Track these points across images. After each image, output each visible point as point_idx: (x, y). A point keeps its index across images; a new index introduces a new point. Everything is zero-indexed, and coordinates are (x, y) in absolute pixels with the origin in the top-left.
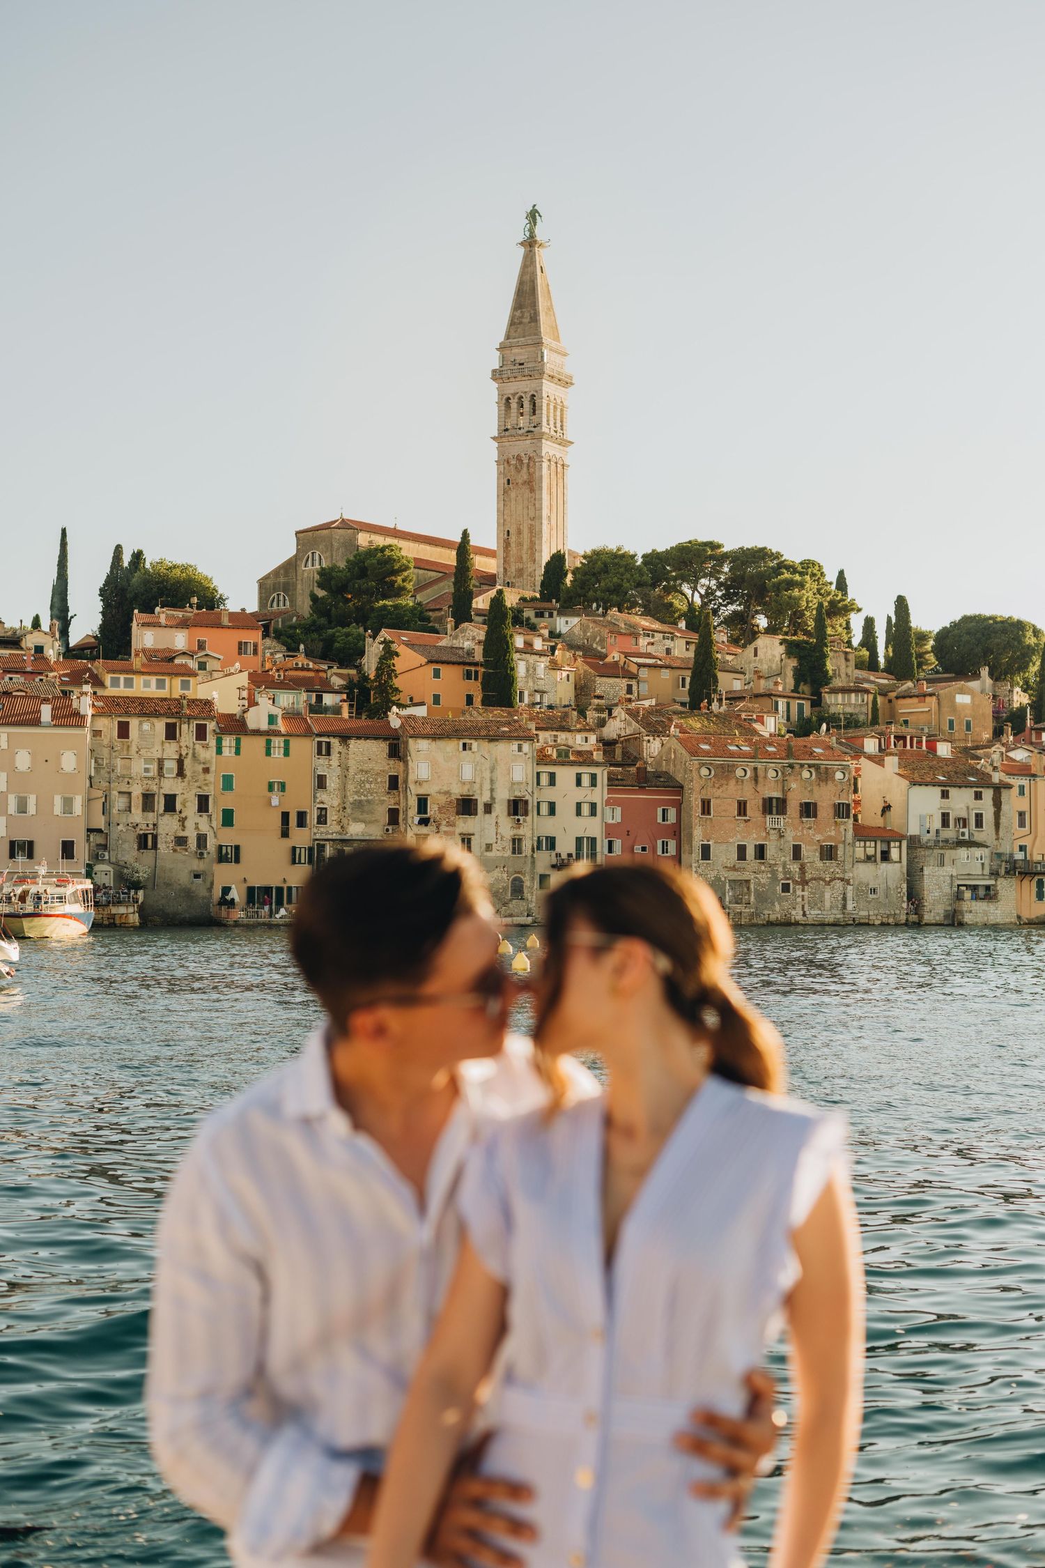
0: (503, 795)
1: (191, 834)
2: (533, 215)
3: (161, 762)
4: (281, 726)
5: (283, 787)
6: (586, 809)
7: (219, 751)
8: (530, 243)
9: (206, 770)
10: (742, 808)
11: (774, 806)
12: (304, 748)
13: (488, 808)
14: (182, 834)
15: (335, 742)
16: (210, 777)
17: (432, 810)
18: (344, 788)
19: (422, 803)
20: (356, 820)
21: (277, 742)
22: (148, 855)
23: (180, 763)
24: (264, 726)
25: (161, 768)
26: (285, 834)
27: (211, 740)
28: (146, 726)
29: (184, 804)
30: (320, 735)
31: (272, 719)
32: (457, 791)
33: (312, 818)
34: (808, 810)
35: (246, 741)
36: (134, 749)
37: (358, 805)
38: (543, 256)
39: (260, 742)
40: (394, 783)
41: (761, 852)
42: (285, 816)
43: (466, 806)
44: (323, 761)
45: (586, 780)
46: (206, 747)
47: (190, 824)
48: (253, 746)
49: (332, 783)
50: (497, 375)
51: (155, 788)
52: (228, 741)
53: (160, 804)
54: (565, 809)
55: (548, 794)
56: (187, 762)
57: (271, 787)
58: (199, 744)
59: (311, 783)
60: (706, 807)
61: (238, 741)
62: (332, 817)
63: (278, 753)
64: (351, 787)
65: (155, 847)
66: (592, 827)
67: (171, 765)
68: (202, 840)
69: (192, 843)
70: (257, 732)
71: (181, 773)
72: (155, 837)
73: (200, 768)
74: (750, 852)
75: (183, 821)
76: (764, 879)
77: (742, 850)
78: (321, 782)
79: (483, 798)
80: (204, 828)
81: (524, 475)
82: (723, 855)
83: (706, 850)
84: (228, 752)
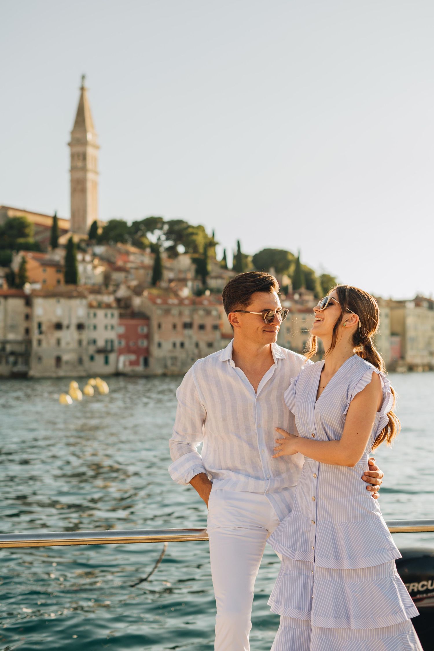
0: (74, 322)
2: (83, 77)
6: (109, 328)
8: (82, 89)
10: (175, 326)
11: (188, 326)
13: (68, 327)
15: (2, 299)
17: (44, 328)
18: (5, 319)
19: (40, 325)
20: (11, 332)
32: (55, 320)
34: (202, 327)
37: (12, 326)
38: (88, 95)
40: (27, 317)
41: (182, 345)
43: (58, 326)
45: (109, 315)
50: (70, 144)
54: (101, 328)
55: (93, 321)
60: (159, 326)
62: (1, 332)
64: (8, 319)
66: (112, 335)
74: (178, 345)
76: (183, 355)
77: (174, 345)
79: (65, 323)
81: (80, 187)
82: (167, 346)
83: (159, 345)
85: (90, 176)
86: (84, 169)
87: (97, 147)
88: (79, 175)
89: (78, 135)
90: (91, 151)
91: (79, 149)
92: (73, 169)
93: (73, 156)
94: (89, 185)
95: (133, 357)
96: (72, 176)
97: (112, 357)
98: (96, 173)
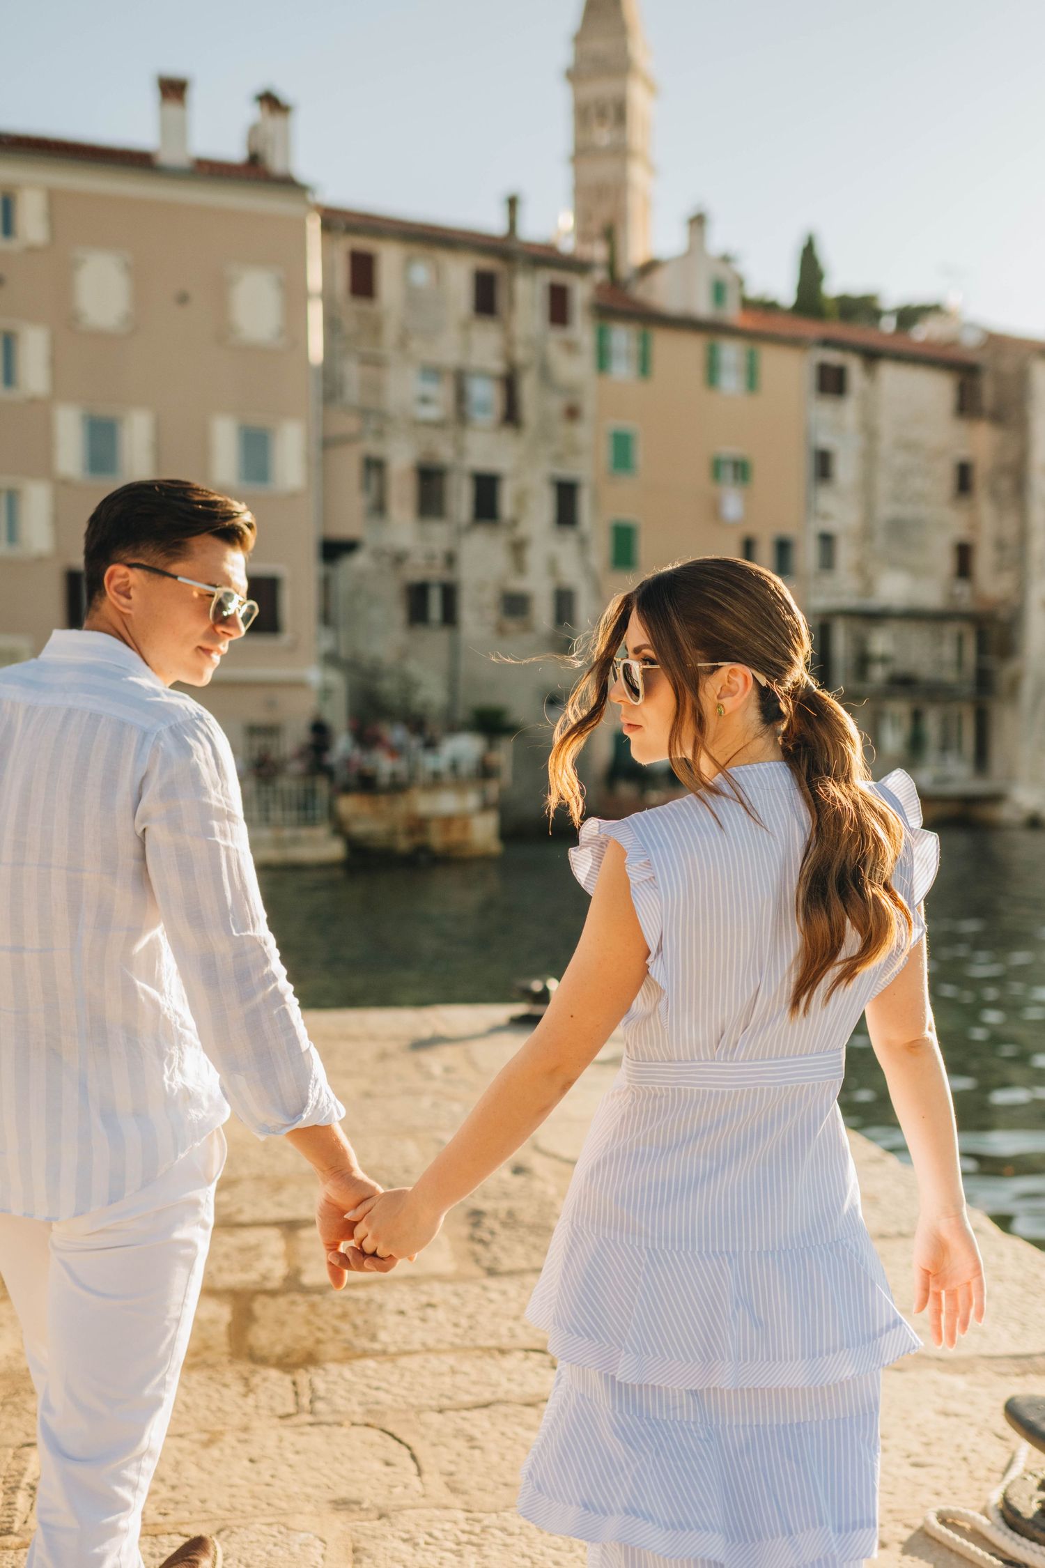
1: (539, 587)
3: (460, 380)
4: (736, 315)
5: (742, 470)
7: (603, 358)
9: (572, 413)
12: (790, 372)
14: (517, 585)
15: (854, 367)
16: (584, 433)
18: (867, 486)
20: (895, 564)
21: (731, 353)
22: (435, 640)
23: (509, 383)
24: (702, 306)
25: (461, 396)
27: (582, 328)
28: (421, 274)
29: (521, 499)
30: (829, 346)
31: (720, 290)
33: (807, 555)
35: (666, 345)
36: (390, 333)
37: (898, 528)
39: (693, 349)
40: (964, 479)
42: (748, 547)
44: (824, 410)
46: (571, 347)
47: (535, 557)
48: (678, 356)
49: (846, 469)
50: (571, 75)
51: (445, 453)
52: (622, 337)
53: (461, 499)
56: (528, 388)
57: (717, 467)
58: (555, 337)
59: (802, 466)
61: (645, 342)
62: (846, 554)
63: (731, 382)
64: (884, 484)
65: (450, 617)
67: (485, 393)
68: (564, 602)
69: (543, 612)
70: (686, 324)
71: (511, 415)
72: (450, 593)
73: (556, 405)
75: (518, 548)
78: (823, 465)
80: (572, 574)
81: (606, 208)
84: (622, 370)
85: (637, 173)
86: (621, 152)
87: (652, 88)
88: (602, 170)
89: (600, 45)
90: (638, 97)
91: (601, 89)
92: (582, 153)
93: (584, 115)
94: (635, 203)
96: (577, 175)
98: (652, 169)
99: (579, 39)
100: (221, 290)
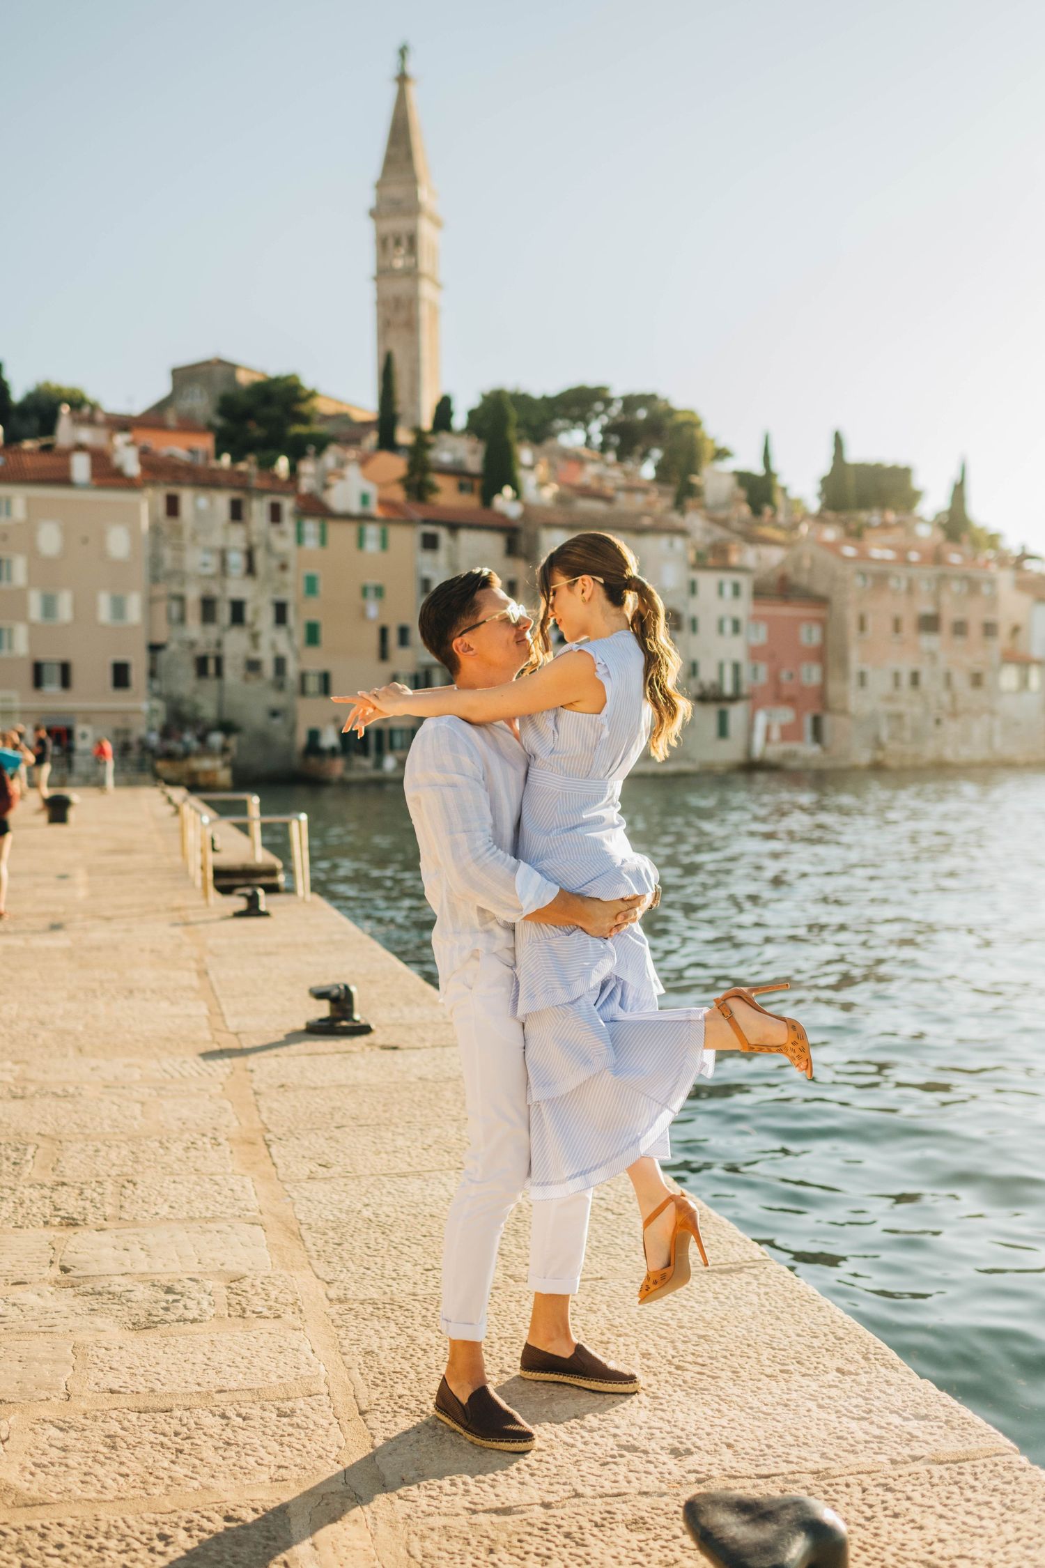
1: (266, 656)
2: (403, 52)
3: (223, 554)
4: (374, 509)
5: (379, 592)
6: (728, 626)
7: (300, 538)
8: (402, 79)
9: (284, 567)
10: (897, 625)
11: (930, 623)
12: (406, 538)
14: (254, 655)
15: (443, 534)
16: (290, 577)
21: (372, 531)
22: (211, 685)
23: (250, 554)
24: (355, 507)
25: (224, 562)
26: (384, 655)
27: (288, 524)
28: (203, 502)
29: (256, 612)
30: (426, 521)
31: (365, 499)
34: (960, 628)
35: (335, 529)
36: (187, 533)
38: (415, 94)
39: (349, 530)
41: (915, 678)
42: (383, 632)
44: (426, 558)
45: (728, 590)
46: (282, 534)
47: (264, 642)
48: (342, 534)
50: (374, 214)
51: (215, 590)
52: (311, 526)
53: (224, 613)
54: (707, 626)
55: (692, 607)
56: (260, 557)
57: (364, 591)
58: (273, 531)
60: (862, 626)
61: (323, 527)
63: (372, 545)
65: (219, 672)
66: (736, 649)
67: (237, 560)
68: (280, 664)
69: (268, 669)
70: (346, 517)
71: (251, 570)
72: (219, 661)
73: (274, 563)
74: (905, 679)
75: (255, 637)
76: (917, 710)
77: (897, 676)
80: (284, 648)
81: (402, 316)
82: (880, 682)
83: (862, 677)
84: (311, 543)
85: (426, 289)
86: (412, 273)
87: (438, 223)
88: (399, 287)
89: (396, 191)
90: (425, 229)
91: (398, 225)
92: (383, 273)
93: (384, 244)
94: (424, 312)
95: (785, 715)
96: (379, 291)
97: (737, 713)
98: (438, 285)
99: (380, 185)
100: (102, 535)
